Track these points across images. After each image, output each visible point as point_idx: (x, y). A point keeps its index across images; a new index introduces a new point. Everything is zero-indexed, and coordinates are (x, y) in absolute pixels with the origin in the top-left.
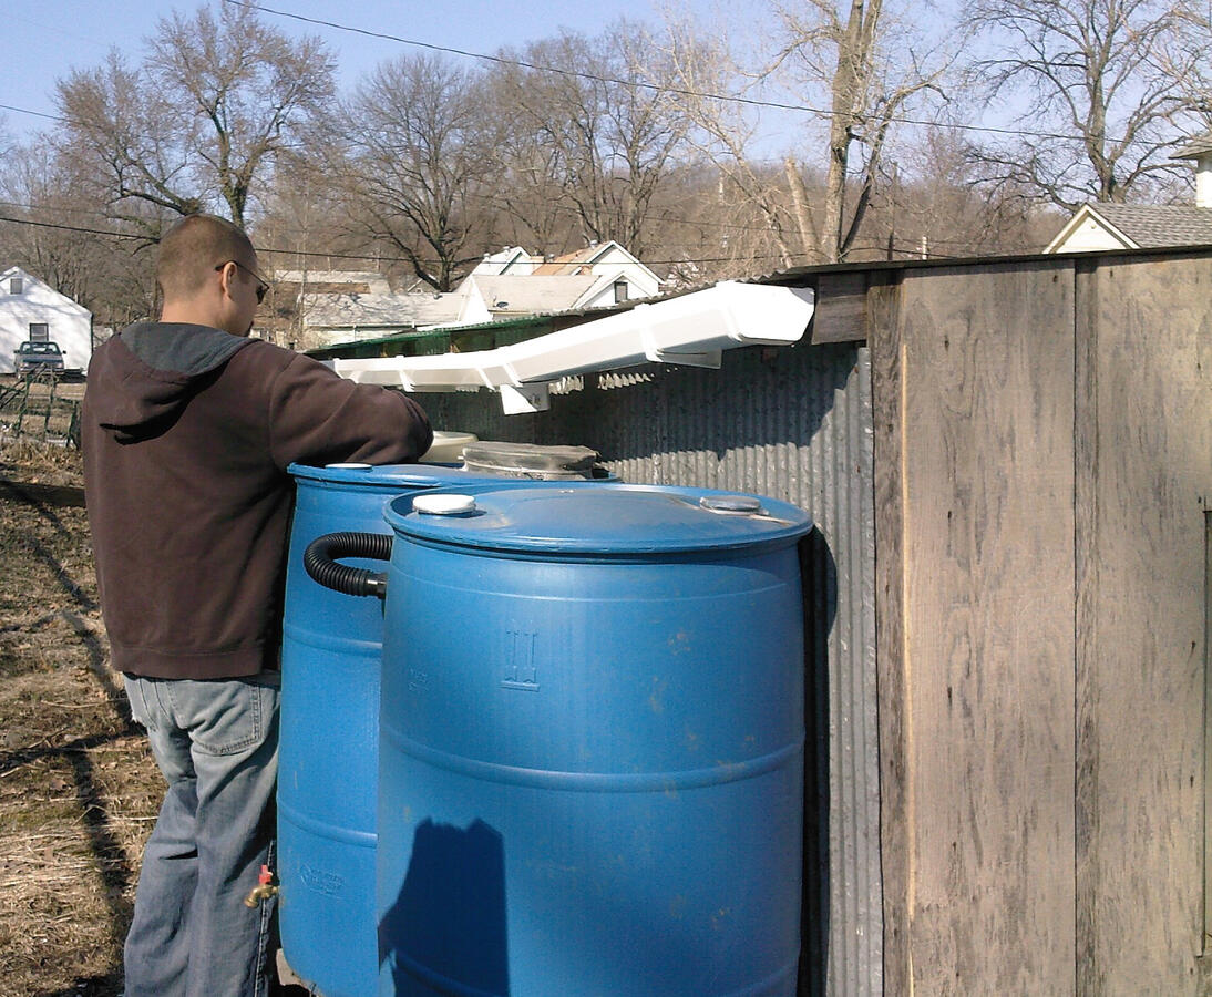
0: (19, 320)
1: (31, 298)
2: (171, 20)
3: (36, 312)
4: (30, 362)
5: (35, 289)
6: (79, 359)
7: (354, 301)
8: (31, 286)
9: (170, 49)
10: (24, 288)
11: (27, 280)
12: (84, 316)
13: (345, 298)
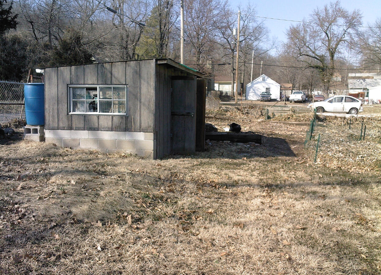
0: (264, 87)
1: (266, 82)
2: (316, 9)
3: (268, 85)
4: (263, 97)
5: (268, 79)
6: (277, 96)
7: (364, 81)
8: (267, 79)
9: (316, 17)
10: (265, 79)
11: (266, 77)
12: (279, 86)
13: (362, 81)
